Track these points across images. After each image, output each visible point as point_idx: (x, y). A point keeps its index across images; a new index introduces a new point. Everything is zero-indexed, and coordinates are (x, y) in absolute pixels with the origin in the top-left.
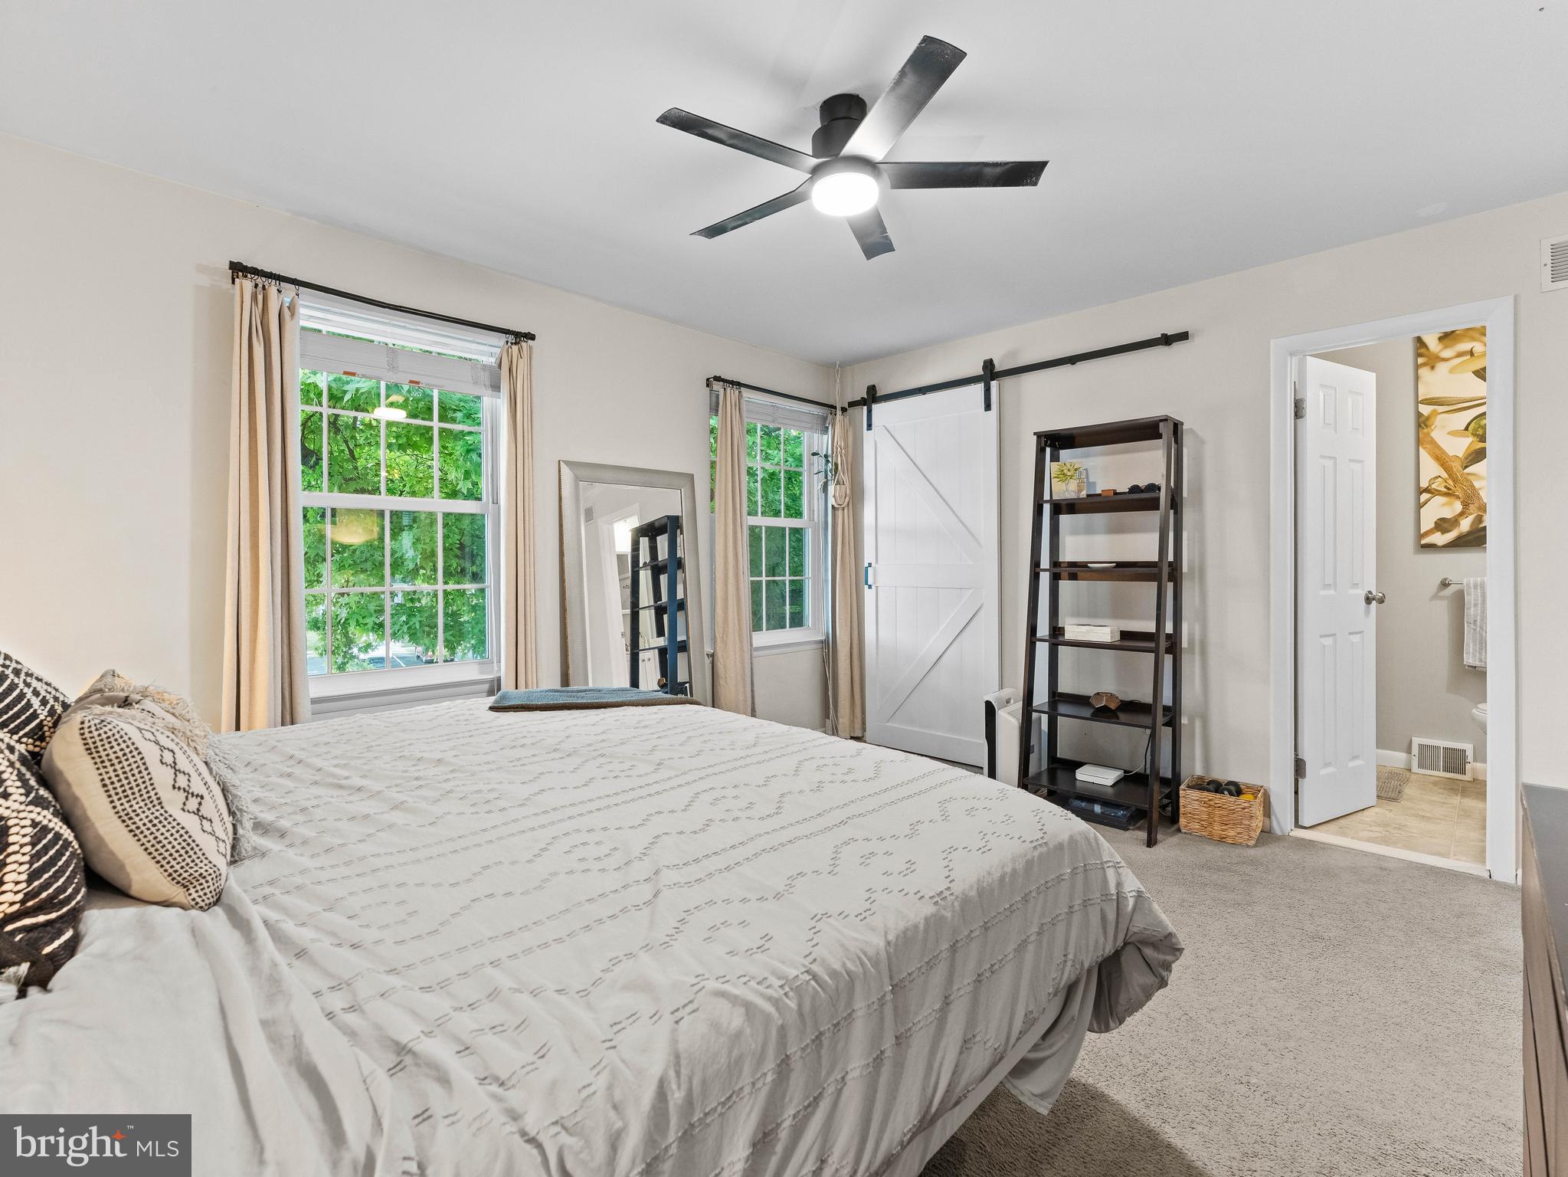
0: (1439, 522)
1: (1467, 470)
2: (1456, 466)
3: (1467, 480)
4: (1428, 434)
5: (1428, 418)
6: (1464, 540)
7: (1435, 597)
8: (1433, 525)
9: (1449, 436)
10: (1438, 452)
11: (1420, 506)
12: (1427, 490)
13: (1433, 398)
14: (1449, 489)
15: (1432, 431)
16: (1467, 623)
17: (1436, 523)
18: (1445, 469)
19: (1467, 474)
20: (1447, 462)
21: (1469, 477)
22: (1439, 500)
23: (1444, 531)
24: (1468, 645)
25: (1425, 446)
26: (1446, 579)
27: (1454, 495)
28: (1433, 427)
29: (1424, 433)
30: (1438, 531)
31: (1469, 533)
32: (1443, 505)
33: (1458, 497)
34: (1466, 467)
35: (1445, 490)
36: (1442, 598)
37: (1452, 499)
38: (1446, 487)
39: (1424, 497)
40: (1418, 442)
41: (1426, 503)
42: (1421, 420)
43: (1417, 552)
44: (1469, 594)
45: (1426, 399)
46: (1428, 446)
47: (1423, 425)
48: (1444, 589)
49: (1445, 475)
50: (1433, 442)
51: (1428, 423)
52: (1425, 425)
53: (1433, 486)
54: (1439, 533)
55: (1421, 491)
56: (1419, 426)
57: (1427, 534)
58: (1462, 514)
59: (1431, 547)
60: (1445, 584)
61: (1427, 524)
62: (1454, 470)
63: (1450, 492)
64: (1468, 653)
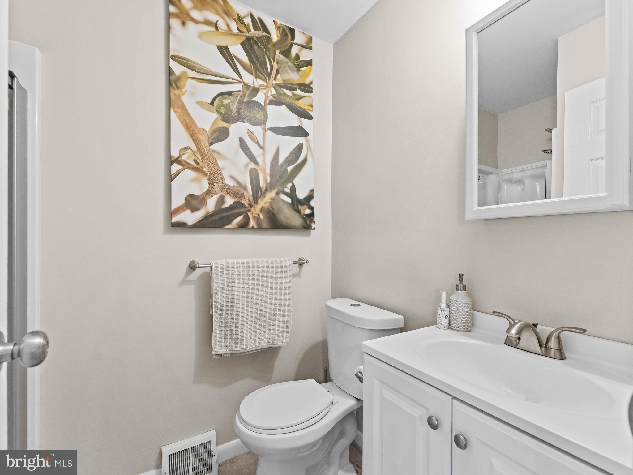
0: (189, 198)
1: (213, 147)
2: (204, 140)
3: (213, 158)
4: (179, 97)
5: (179, 79)
6: (210, 220)
7: (184, 282)
8: (183, 202)
9: (197, 105)
10: (188, 121)
11: (171, 178)
12: (178, 161)
13: (184, 59)
14: (197, 163)
15: (183, 94)
16: (215, 309)
17: (186, 199)
18: (194, 141)
19: (214, 151)
20: (196, 133)
21: (215, 155)
22: (189, 174)
23: (194, 209)
24: (216, 333)
25: (176, 110)
26: (193, 262)
27: (202, 171)
28: (184, 90)
29: (175, 94)
30: (188, 208)
31: (214, 213)
32: (193, 180)
33: (205, 174)
34: (212, 144)
35: (194, 164)
36: (191, 282)
37: (200, 175)
38: (195, 161)
39: (176, 168)
40: (169, 103)
41: (177, 175)
42: (172, 78)
43: (167, 232)
44: (217, 278)
45: (177, 57)
46: (178, 110)
47: (174, 85)
48: (193, 272)
49: (194, 148)
50: (183, 108)
51: (180, 84)
52: (176, 85)
53: (184, 157)
54: (188, 211)
55: (171, 161)
56: (170, 84)
57: (178, 210)
58: (208, 192)
59: (181, 226)
60: (192, 267)
61: (178, 201)
62: (202, 144)
63: (198, 167)
64: (216, 341)
